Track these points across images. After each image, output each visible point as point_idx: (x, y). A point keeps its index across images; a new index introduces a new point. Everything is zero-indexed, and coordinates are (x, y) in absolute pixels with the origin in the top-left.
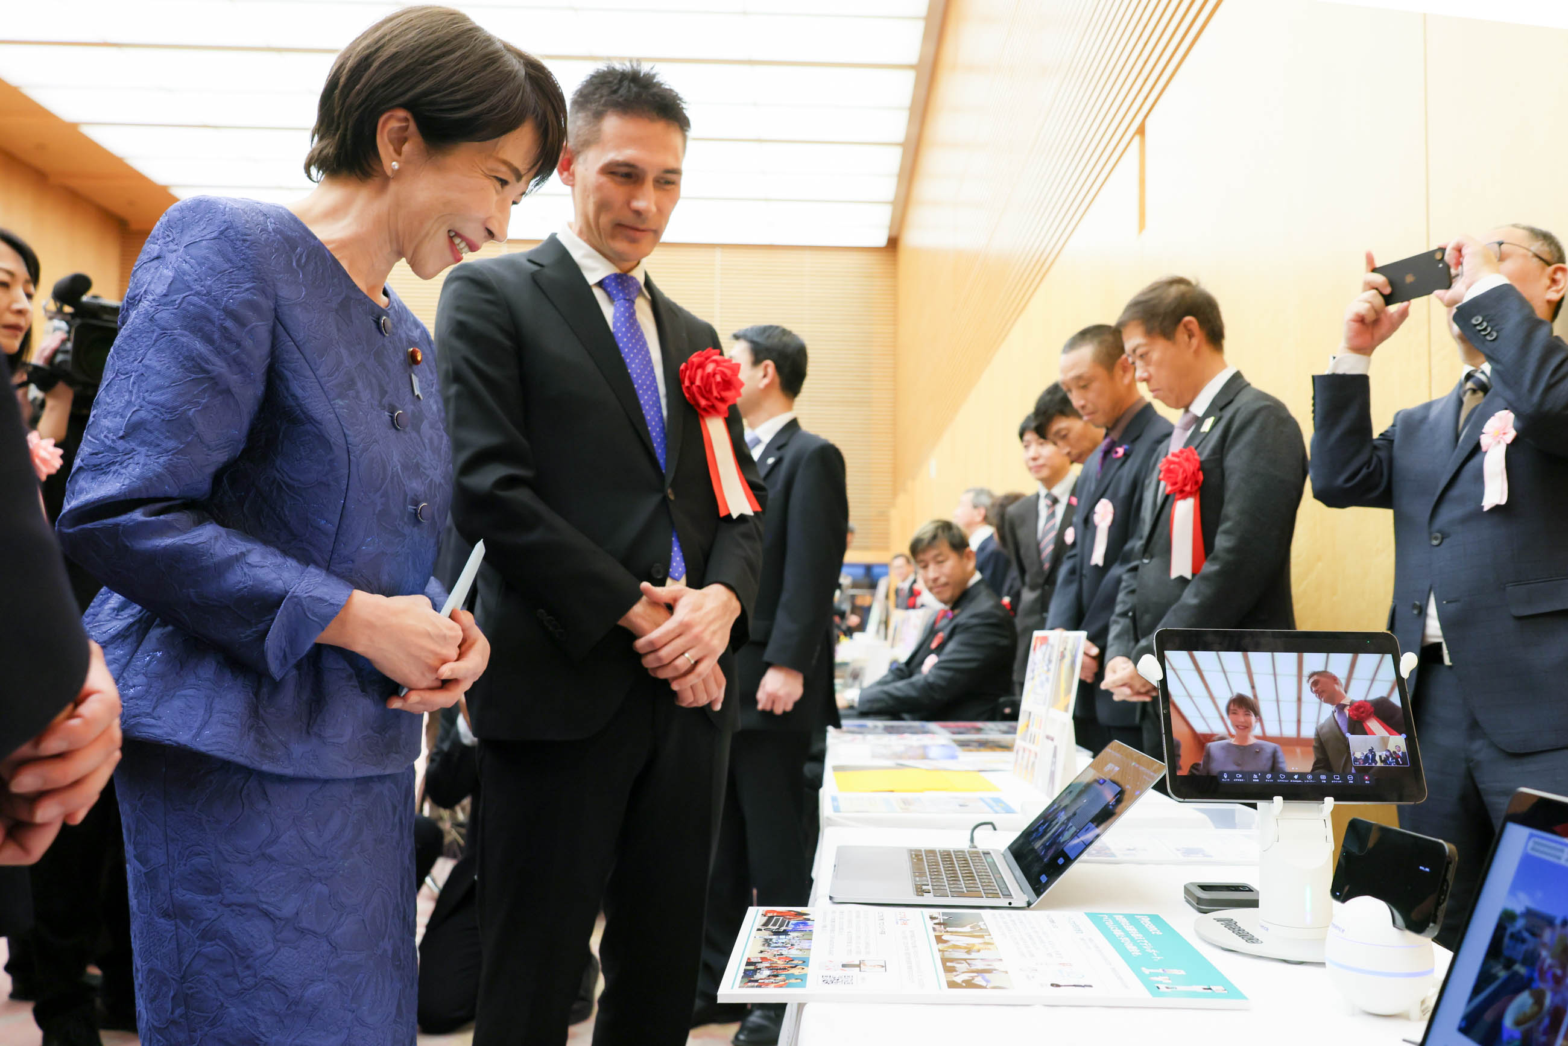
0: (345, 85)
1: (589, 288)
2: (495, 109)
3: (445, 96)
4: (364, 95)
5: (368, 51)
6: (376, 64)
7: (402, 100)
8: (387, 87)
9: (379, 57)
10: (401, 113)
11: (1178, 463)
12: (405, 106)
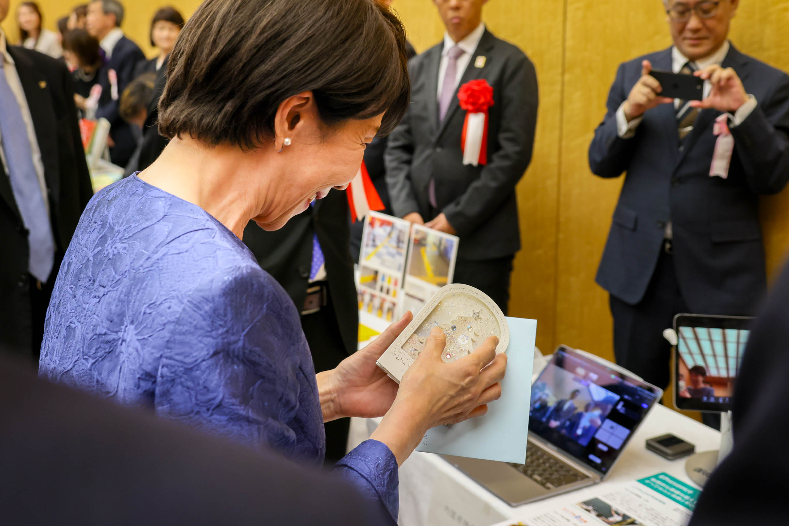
3: (351, 81)
7: (314, 86)
8: (300, 73)
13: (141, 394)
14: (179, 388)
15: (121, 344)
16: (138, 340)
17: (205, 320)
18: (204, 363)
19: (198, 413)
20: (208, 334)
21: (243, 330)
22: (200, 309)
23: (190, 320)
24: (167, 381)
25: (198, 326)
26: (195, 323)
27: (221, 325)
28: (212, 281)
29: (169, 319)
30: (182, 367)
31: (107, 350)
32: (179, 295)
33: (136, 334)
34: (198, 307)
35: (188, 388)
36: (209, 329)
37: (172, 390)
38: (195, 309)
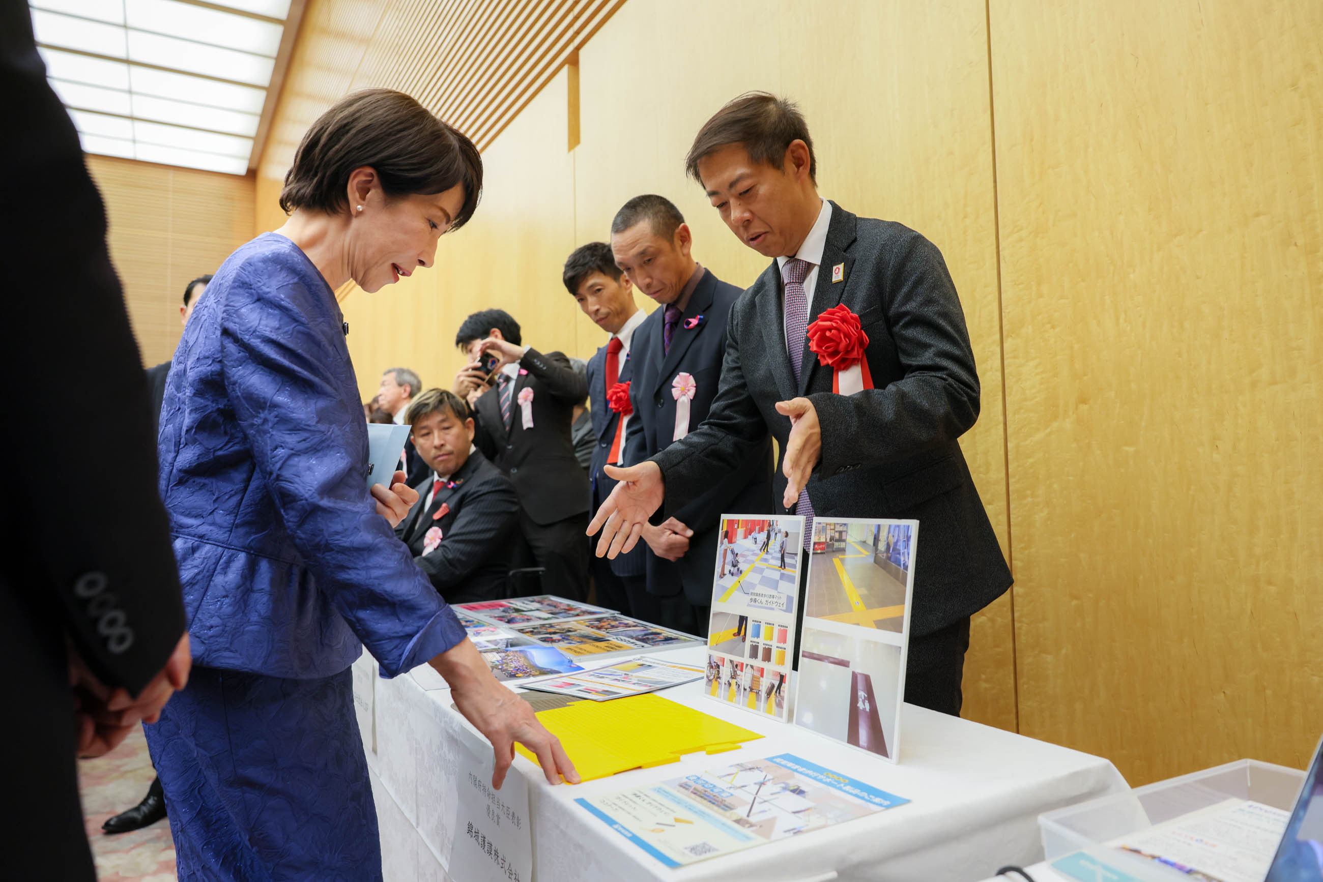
0: (325, 145)
2: (441, 171)
3: (404, 160)
4: (342, 153)
5: (345, 122)
6: (353, 131)
7: (371, 160)
8: (360, 150)
9: (354, 127)
10: (369, 170)
12: (372, 166)
16: (215, 303)
33: (214, 299)
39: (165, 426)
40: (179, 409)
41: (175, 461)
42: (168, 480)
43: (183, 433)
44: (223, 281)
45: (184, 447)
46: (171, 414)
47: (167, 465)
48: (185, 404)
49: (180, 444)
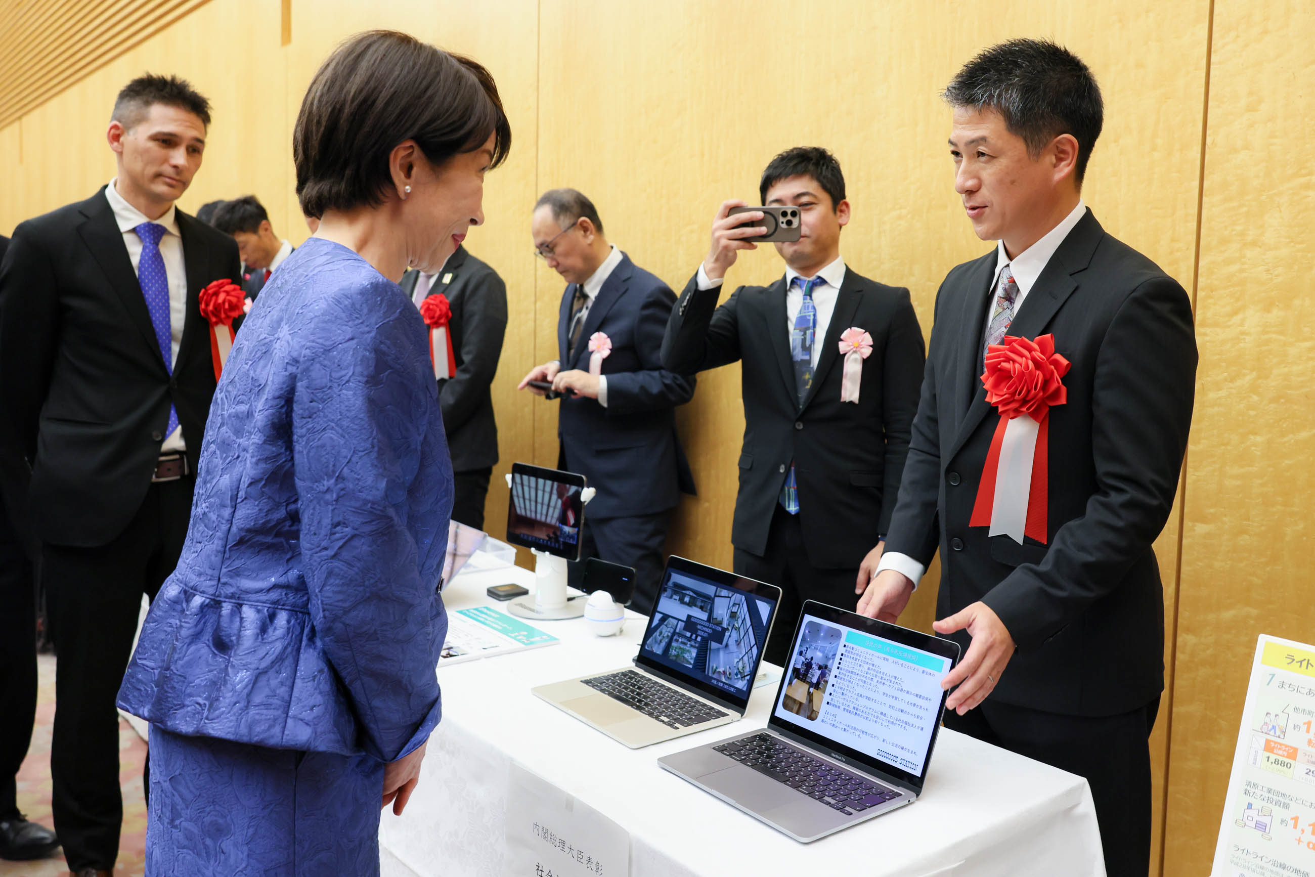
1: (119, 235)
7: (408, 133)
10: (408, 142)
11: (437, 306)
12: (409, 136)
13: (286, 376)
14: (318, 365)
15: (276, 343)
16: (290, 334)
17: (344, 312)
18: (340, 345)
19: (330, 387)
20: (346, 323)
21: (376, 325)
22: (341, 304)
23: (332, 312)
24: (308, 360)
25: (338, 317)
26: (335, 314)
27: (357, 318)
28: (352, 284)
29: (316, 314)
30: (322, 348)
31: (264, 351)
32: (326, 296)
33: (289, 330)
34: (339, 302)
35: (325, 366)
36: (347, 320)
37: (311, 368)
38: (336, 303)
39: (221, 476)
40: (238, 457)
41: (233, 517)
42: (225, 540)
43: (244, 486)
44: (305, 311)
45: (243, 501)
46: (227, 461)
47: (224, 522)
48: (247, 452)
49: (237, 498)
